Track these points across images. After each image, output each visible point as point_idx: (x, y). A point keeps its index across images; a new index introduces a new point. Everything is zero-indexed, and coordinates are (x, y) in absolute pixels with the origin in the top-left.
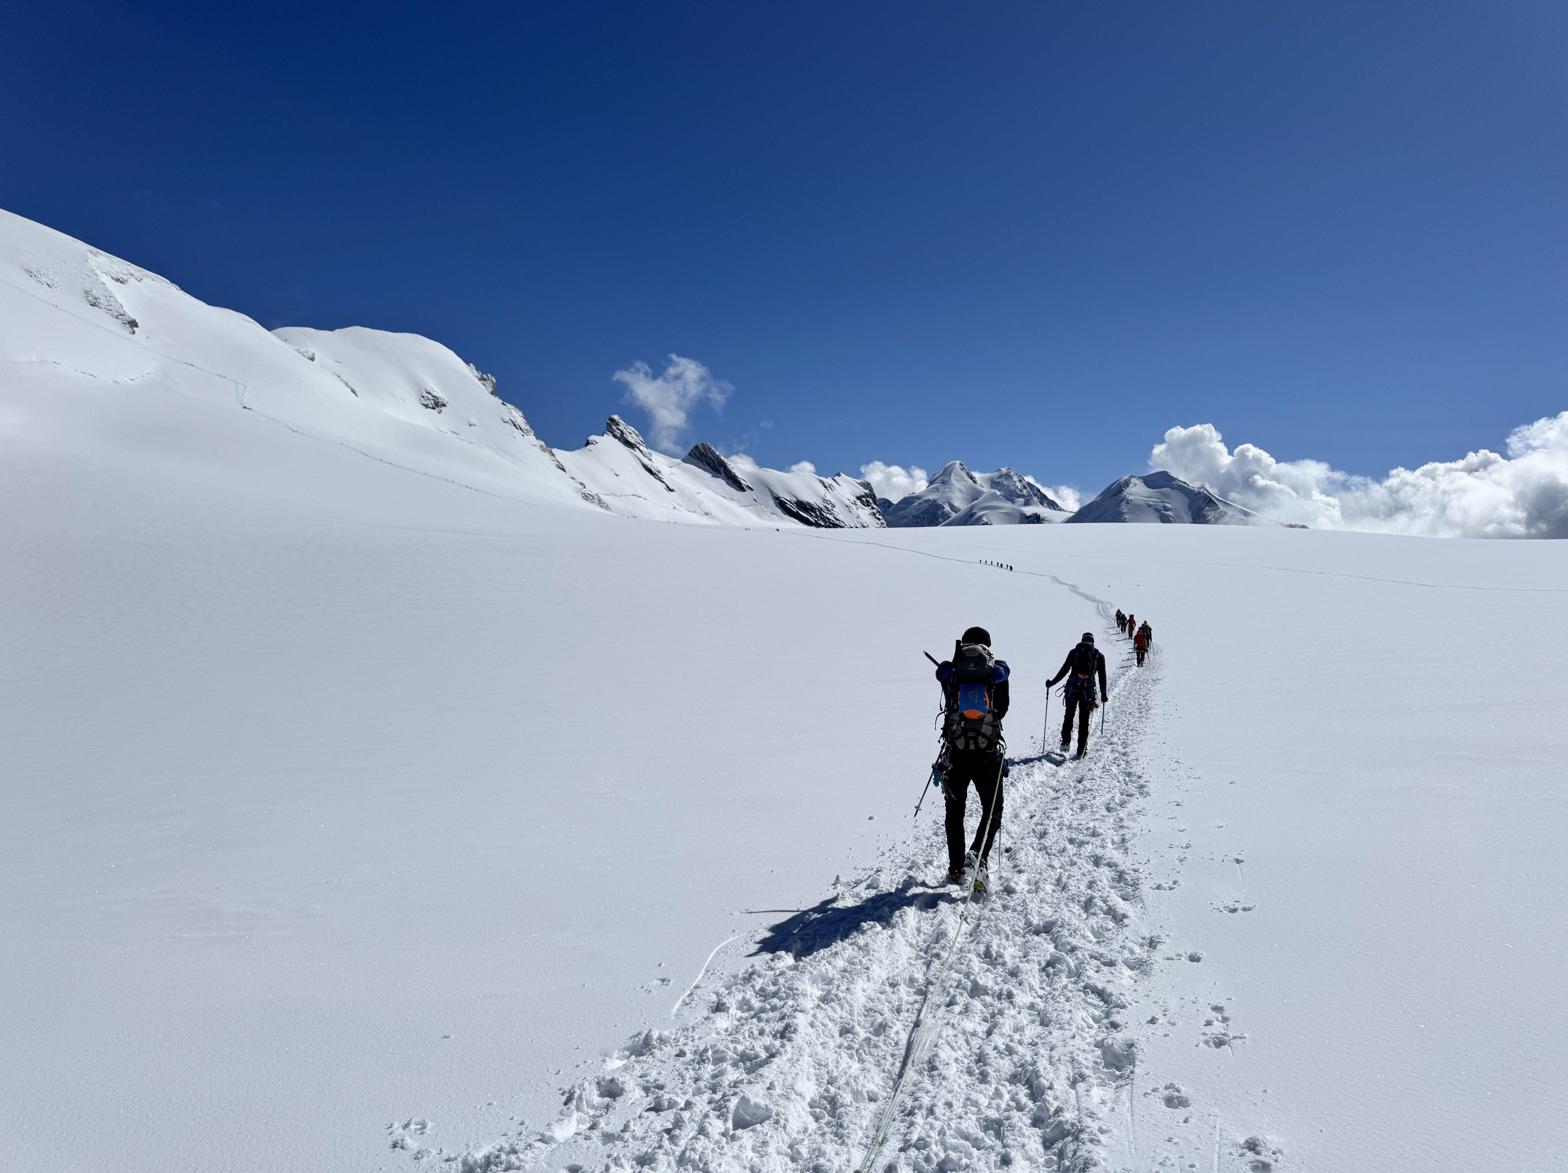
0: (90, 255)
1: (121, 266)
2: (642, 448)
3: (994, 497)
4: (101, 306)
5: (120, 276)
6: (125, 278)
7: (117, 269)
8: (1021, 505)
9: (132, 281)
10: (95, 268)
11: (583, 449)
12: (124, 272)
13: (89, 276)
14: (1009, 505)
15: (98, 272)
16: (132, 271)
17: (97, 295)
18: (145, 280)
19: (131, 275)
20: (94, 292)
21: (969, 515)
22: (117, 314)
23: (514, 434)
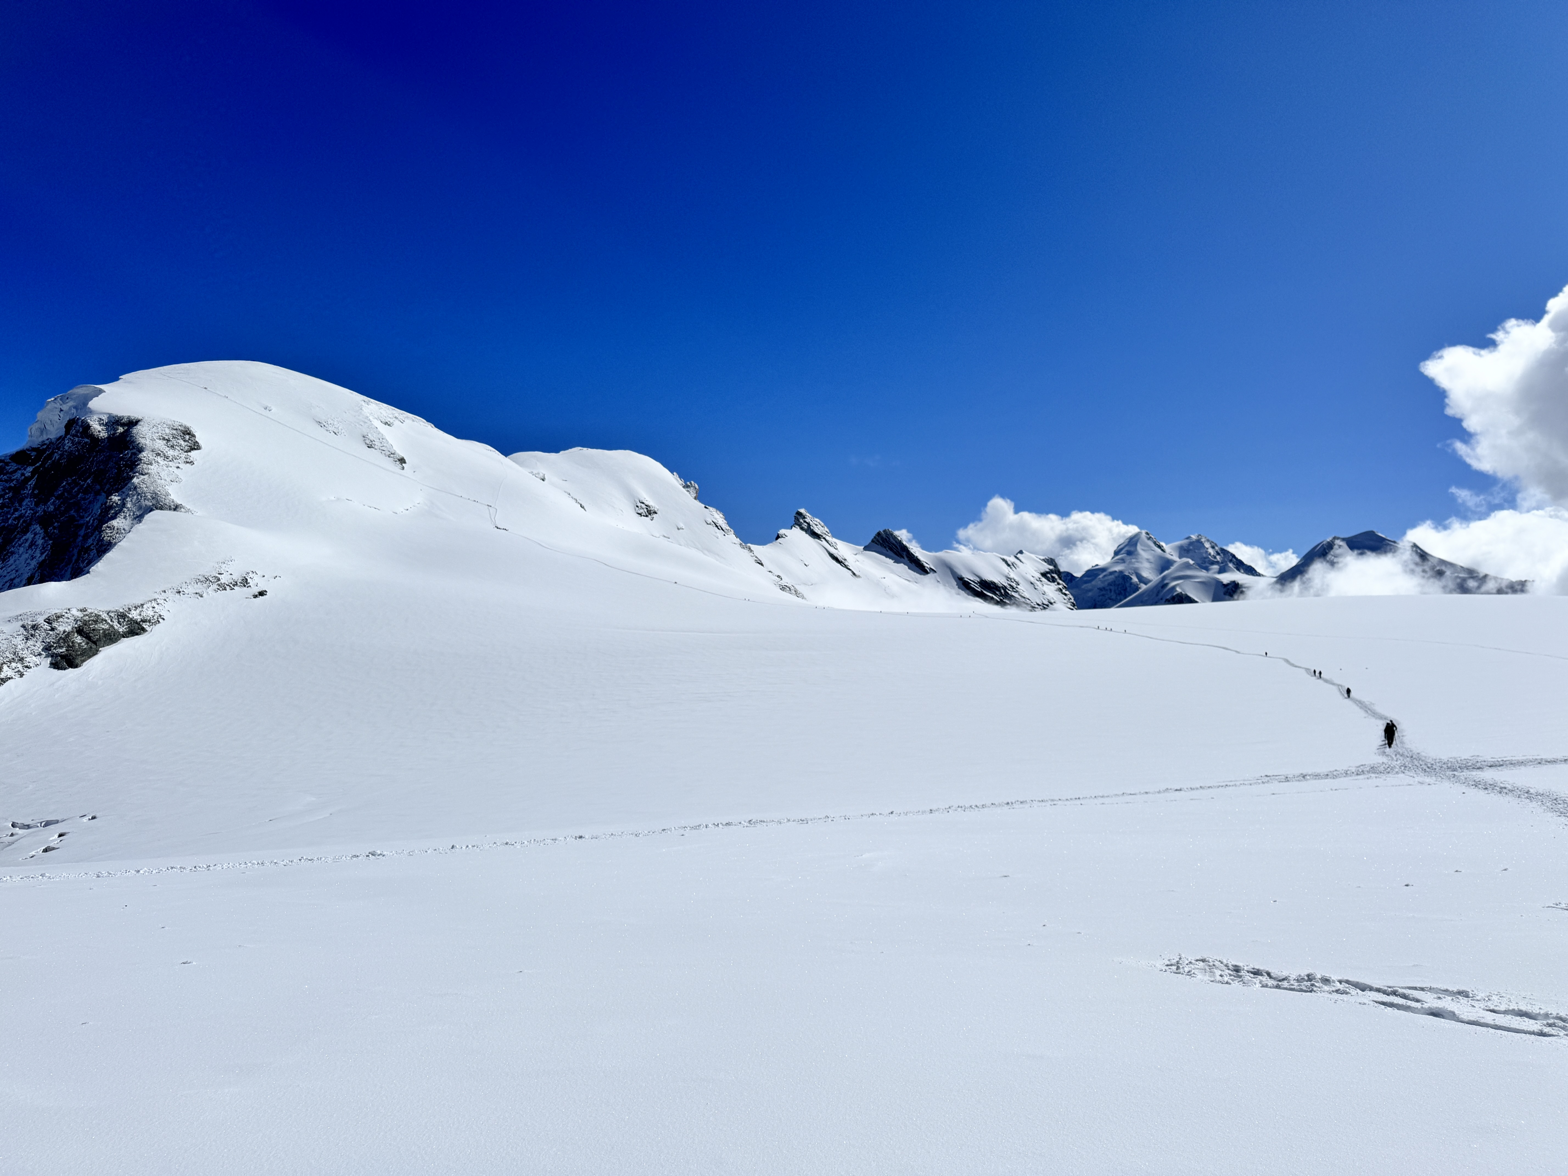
0: (363, 403)
1: (388, 411)
2: (827, 538)
3: (1187, 566)
4: (376, 447)
5: (388, 420)
6: (391, 421)
7: (384, 413)
8: (1215, 573)
9: (397, 423)
10: (368, 415)
11: (774, 542)
12: (391, 416)
13: (365, 422)
14: (1203, 574)
15: (371, 418)
16: (397, 415)
17: (372, 439)
18: (407, 421)
19: (396, 418)
20: (370, 435)
21: (1161, 585)
22: (389, 453)
23: (715, 534)
